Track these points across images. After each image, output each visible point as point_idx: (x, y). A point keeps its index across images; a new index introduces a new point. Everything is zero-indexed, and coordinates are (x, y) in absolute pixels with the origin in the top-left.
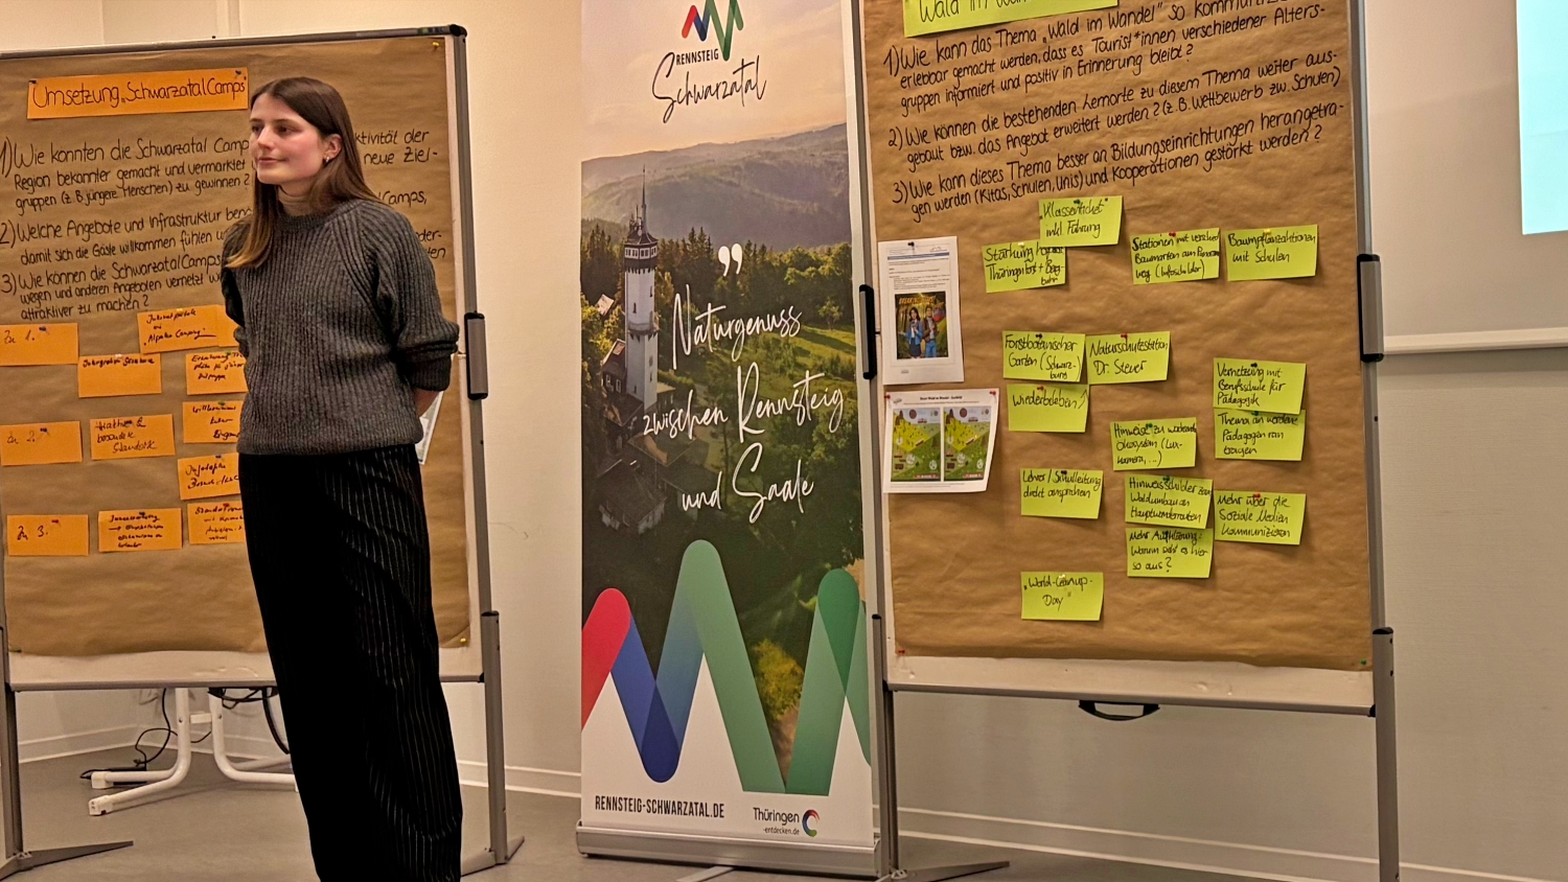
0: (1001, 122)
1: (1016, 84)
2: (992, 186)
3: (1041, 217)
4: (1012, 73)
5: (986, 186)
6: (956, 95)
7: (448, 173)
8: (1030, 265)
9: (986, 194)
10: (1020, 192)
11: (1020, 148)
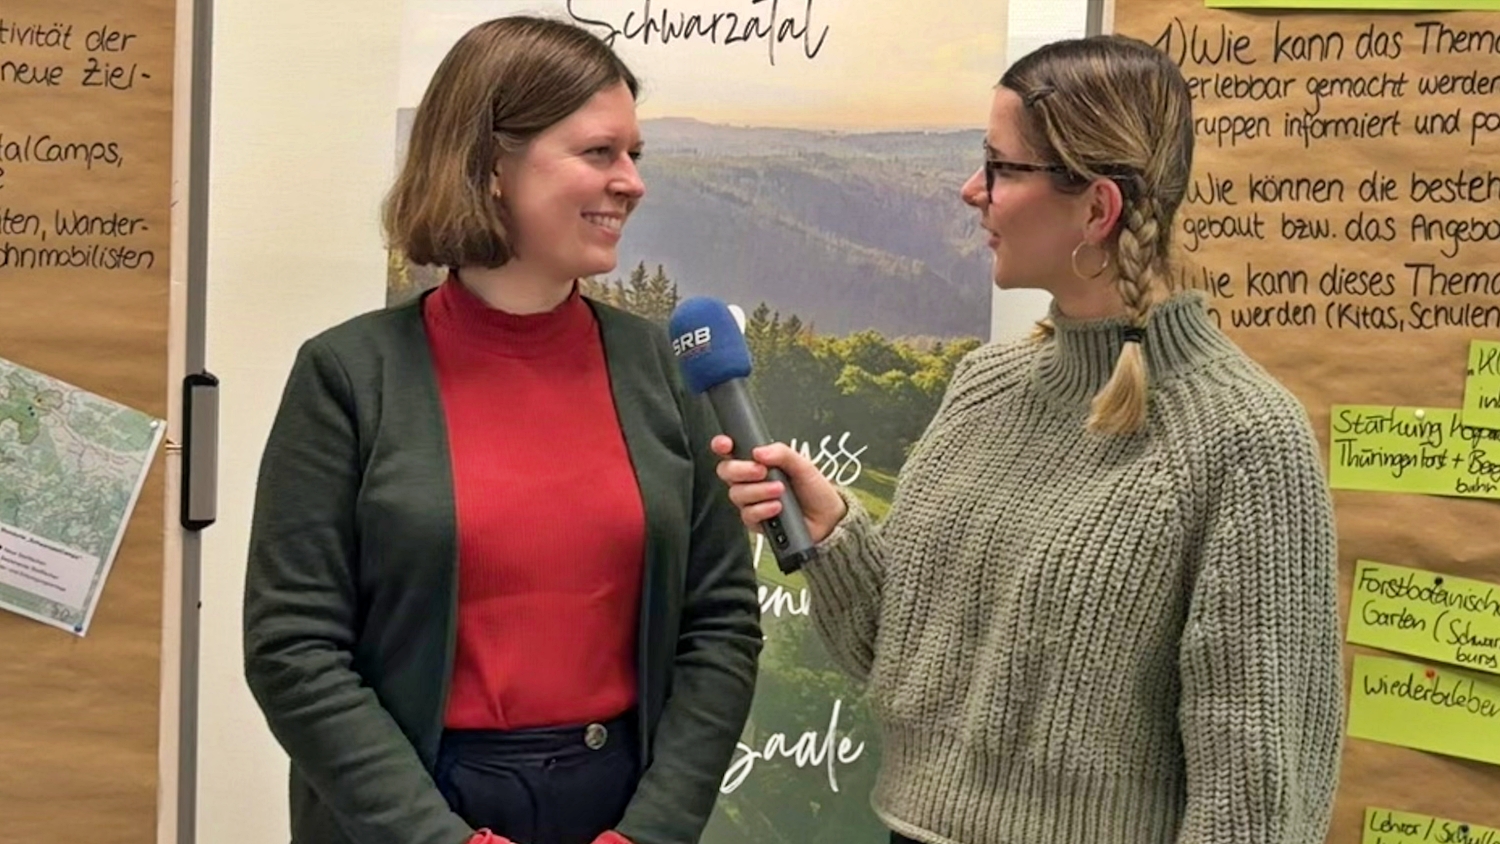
0: (1403, 188)
1: (1451, 124)
2: (1368, 301)
3: (1471, 372)
4: (1446, 103)
5: (1353, 299)
6: (1310, 126)
7: (168, 117)
8: (1430, 452)
9: (1351, 313)
10: (1428, 320)
11: (1441, 243)
